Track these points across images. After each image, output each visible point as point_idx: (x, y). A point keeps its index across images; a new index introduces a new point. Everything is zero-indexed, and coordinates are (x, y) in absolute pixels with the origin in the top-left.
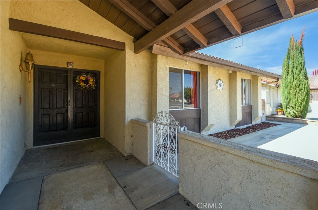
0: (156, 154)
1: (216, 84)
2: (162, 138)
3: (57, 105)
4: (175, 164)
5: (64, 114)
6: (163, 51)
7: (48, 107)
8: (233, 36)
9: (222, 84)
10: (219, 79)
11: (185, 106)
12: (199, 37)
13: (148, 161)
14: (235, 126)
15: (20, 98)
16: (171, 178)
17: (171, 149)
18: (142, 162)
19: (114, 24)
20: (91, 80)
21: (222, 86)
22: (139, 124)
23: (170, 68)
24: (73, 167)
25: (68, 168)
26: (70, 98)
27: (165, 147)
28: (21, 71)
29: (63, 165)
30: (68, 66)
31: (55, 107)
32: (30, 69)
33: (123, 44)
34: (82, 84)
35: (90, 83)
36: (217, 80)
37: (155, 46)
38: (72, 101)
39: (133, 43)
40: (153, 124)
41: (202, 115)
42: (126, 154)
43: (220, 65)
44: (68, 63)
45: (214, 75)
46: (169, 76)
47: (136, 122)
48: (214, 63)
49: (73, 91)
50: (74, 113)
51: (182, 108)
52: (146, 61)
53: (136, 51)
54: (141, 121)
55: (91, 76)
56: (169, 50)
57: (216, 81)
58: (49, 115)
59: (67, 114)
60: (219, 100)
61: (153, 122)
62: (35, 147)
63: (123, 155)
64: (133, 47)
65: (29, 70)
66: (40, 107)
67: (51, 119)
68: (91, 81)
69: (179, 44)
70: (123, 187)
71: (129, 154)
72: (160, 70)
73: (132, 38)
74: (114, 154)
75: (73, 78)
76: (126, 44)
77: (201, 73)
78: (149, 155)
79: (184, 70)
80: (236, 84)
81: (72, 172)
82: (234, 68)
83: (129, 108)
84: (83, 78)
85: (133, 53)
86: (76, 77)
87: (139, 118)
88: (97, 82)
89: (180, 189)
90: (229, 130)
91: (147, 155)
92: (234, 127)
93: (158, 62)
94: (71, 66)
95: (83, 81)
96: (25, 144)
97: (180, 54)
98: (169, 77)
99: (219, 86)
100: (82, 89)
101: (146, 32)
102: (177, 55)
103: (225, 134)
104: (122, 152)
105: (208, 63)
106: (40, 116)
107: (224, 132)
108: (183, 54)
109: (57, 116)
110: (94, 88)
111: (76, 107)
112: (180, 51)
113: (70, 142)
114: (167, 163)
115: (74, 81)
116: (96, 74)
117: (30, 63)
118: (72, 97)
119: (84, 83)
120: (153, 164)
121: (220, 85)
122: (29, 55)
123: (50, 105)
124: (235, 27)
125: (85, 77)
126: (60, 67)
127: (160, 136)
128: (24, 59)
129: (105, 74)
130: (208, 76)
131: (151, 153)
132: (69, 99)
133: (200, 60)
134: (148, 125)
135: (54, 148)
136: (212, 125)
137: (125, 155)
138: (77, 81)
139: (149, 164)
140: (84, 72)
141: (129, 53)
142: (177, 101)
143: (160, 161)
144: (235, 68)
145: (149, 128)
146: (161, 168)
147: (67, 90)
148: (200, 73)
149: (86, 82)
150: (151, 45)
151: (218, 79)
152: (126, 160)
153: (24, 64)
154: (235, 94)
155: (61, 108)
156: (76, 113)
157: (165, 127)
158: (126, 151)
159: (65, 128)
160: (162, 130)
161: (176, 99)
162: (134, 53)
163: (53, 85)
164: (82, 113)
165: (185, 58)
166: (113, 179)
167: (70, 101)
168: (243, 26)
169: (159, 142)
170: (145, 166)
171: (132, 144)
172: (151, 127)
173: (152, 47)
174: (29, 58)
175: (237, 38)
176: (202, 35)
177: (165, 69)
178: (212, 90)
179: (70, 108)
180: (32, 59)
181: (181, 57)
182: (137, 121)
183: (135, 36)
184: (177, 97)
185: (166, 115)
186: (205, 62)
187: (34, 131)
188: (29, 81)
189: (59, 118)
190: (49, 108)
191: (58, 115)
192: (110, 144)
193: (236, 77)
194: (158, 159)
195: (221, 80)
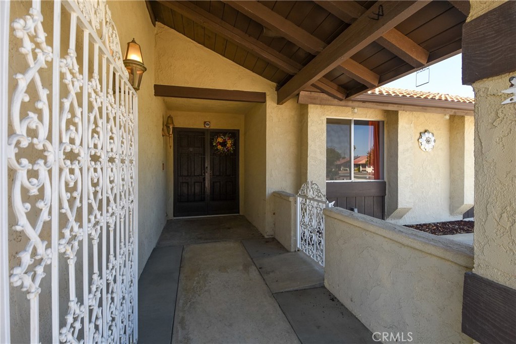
0: (302, 237)
1: (418, 140)
2: (316, 221)
3: (194, 173)
4: (322, 251)
5: (202, 182)
6: (315, 99)
7: (186, 175)
8: (414, 68)
9: (433, 139)
10: (426, 131)
11: (355, 177)
12: (362, 73)
13: (292, 245)
14: (462, 216)
15: (163, 164)
16: (317, 269)
17: (318, 232)
18: (285, 247)
19: (252, 71)
20: (229, 141)
21: (432, 143)
22: (282, 198)
23: (327, 119)
24: (211, 241)
25: (206, 241)
26: (207, 164)
27: (320, 233)
28: (163, 136)
29: (201, 238)
30: (205, 127)
31: (193, 174)
32: (171, 133)
33: (263, 95)
34: (219, 147)
35: (228, 145)
36: (420, 133)
37: (302, 93)
38: (209, 168)
39: (276, 92)
40: (298, 198)
41: (387, 192)
42: (267, 235)
43: (421, 107)
44: (205, 122)
45: (412, 125)
46: (326, 132)
47: (279, 196)
48: (405, 106)
49: (211, 156)
50: (212, 182)
51: (351, 179)
52: (293, 113)
53: (280, 102)
54: (284, 194)
55: (229, 137)
56: (325, 96)
57: (419, 135)
58: (188, 183)
59: (205, 184)
60: (426, 168)
61: (298, 196)
62: (175, 218)
63: (263, 236)
64: (276, 96)
65: (170, 135)
66: (179, 175)
67: (190, 188)
68: (229, 143)
69: (338, 85)
70: (258, 268)
71: (270, 237)
72: (313, 124)
73: (275, 84)
74: (253, 234)
75: (211, 141)
76: (268, 94)
77: (387, 122)
78: (293, 238)
79: (355, 120)
80: (464, 137)
81: (208, 245)
82: (454, 110)
83: (271, 177)
84: (220, 140)
85: (276, 105)
86: (213, 139)
87: (283, 190)
88: (236, 144)
89: (326, 281)
90: (447, 222)
91: (291, 238)
92: (460, 218)
93: (309, 114)
94: (208, 126)
95: (220, 144)
96: (166, 213)
97: (341, 100)
98: (326, 134)
99: (424, 143)
100: (219, 153)
101: (290, 77)
102: (336, 101)
103: (435, 227)
104: (262, 232)
105: (394, 106)
106: (179, 183)
107: (435, 225)
108: (344, 99)
109: (194, 184)
110: (232, 152)
111: (213, 175)
112: (340, 96)
113: (208, 216)
114: (314, 250)
115: (211, 143)
116: (234, 134)
117: (171, 127)
118: (209, 163)
119: (222, 146)
120: (298, 250)
121: (428, 141)
122: (169, 118)
123: (188, 172)
124: (413, 57)
125: (222, 138)
126: (197, 129)
127: (313, 217)
128: (165, 124)
129: (245, 134)
130: (398, 127)
131: (296, 235)
132: (206, 166)
133: (378, 104)
134: (291, 199)
135: (192, 221)
136: (407, 210)
137: (266, 237)
138: (214, 144)
139: (293, 250)
140: (221, 133)
141: (271, 106)
142: (364, 169)
143: (313, 253)
144: (456, 110)
145: (292, 203)
146: (307, 255)
147: (204, 155)
148: (385, 122)
149: (224, 144)
150: (296, 92)
151: (422, 130)
152: (266, 242)
153: (165, 128)
154: (462, 156)
155: (198, 176)
156: (213, 182)
157: (320, 204)
158: (267, 232)
159: (203, 200)
160: (316, 208)
161: (361, 167)
162: (278, 104)
163: (191, 149)
164: (220, 182)
165: (350, 103)
166: (249, 259)
167: (207, 167)
168: (430, 51)
169: (312, 226)
170: (288, 251)
171: (274, 224)
172: (296, 202)
173: (298, 95)
174: (170, 122)
175: (421, 70)
176: (369, 71)
177: (320, 122)
178: (408, 150)
179: (208, 176)
180: (173, 123)
181: (342, 103)
182: (279, 194)
183: (278, 82)
184: (363, 162)
185: (313, 186)
186: (388, 106)
187: (174, 200)
188: (170, 146)
189: (196, 187)
190: (188, 176)
191: (196, 184)
192: (250, 223)
193: (464, 125)
194: (311, 250)
195: (429, 133)
